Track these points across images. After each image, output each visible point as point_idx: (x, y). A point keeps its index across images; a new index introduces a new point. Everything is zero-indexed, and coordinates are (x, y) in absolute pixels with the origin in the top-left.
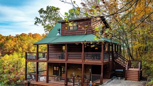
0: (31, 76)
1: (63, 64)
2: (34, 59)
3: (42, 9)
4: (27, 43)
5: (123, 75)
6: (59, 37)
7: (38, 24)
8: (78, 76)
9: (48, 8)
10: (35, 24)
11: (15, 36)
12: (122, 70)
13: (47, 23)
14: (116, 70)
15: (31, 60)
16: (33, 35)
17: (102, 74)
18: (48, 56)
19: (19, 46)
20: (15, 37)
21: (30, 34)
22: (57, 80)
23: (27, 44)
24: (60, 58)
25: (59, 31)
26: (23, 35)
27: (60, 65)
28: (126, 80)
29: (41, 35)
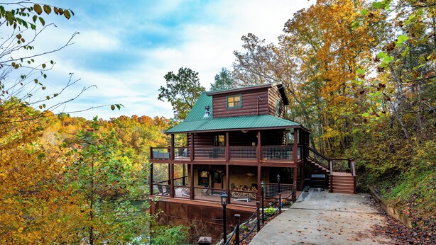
0: (160, 188)
1: (222, 167)
2: (166, 159)
3: (170, 73)
4: (130, 131)
5: (326, 185)
6: (208, 119)
7: (163, 98)
8: (245, 187)
9: (182, 71)
10: (159, 98)
11: (108, 119)
12: (324, 176)
13: (178, 96)
14: (313, 176)
15: (161, 160)
16: (139, 118)
17: (295, 182)
18: (194, 153)
19: (118, 138)
20: (109, 122)
21: (134, 117)
22: (207, 194)
23: (130, 134)
24: (211, 156)
25: (208, 109)
26: (122, 118)
27: (212, 169)
28: (332, 191)
29: (153, 119)
